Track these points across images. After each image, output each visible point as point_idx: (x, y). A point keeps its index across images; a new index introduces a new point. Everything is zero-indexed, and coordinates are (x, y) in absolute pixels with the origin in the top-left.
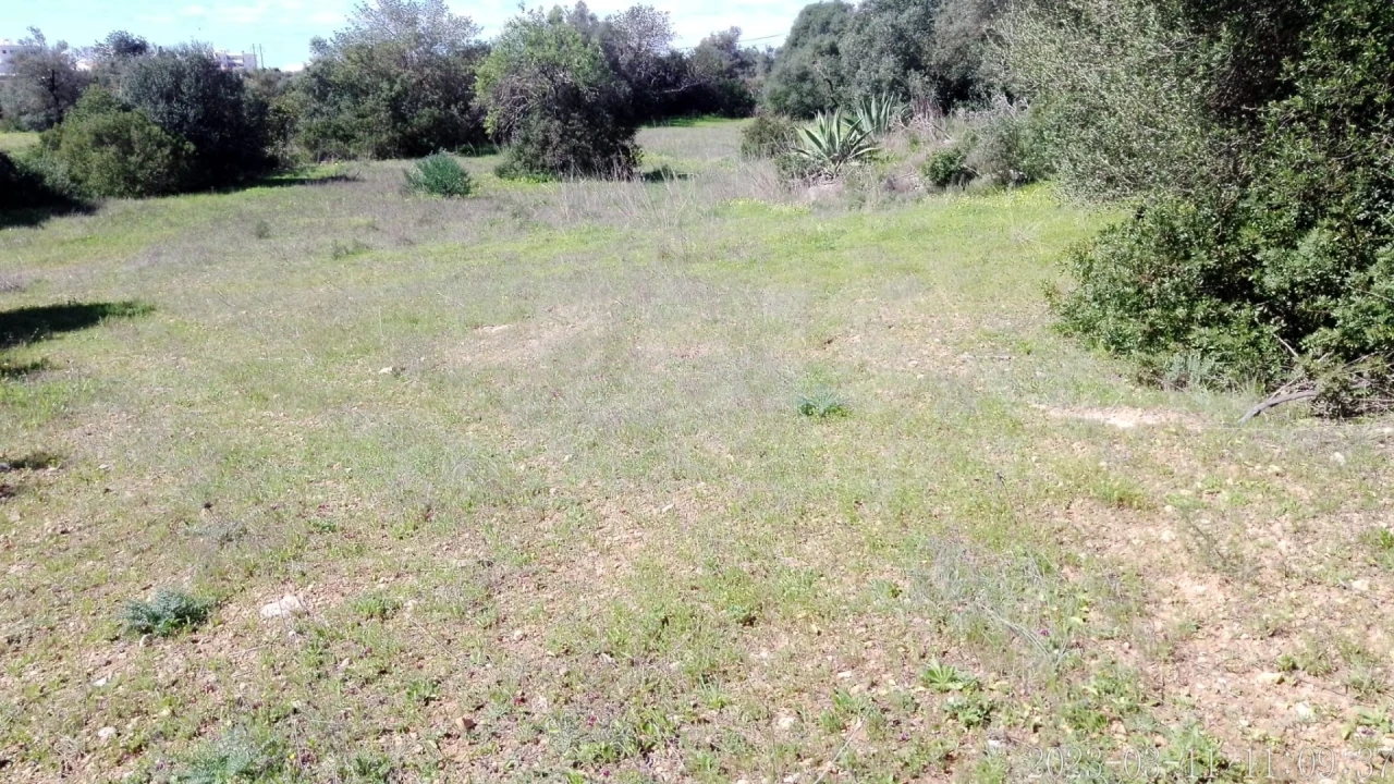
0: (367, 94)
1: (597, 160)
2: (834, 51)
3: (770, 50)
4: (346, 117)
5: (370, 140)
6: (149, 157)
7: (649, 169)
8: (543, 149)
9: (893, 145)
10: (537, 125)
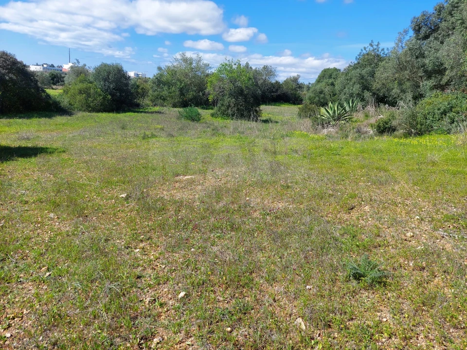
0: (173, 86)
1: (245, 113)
2: (333, 84)
3: (310, 83)
4: (165, 93)
5: (172, 101)
6: (95, 99)
7: (264, 119)
8: (228, 108)
9: (359, 116)
10: (227, 100)
